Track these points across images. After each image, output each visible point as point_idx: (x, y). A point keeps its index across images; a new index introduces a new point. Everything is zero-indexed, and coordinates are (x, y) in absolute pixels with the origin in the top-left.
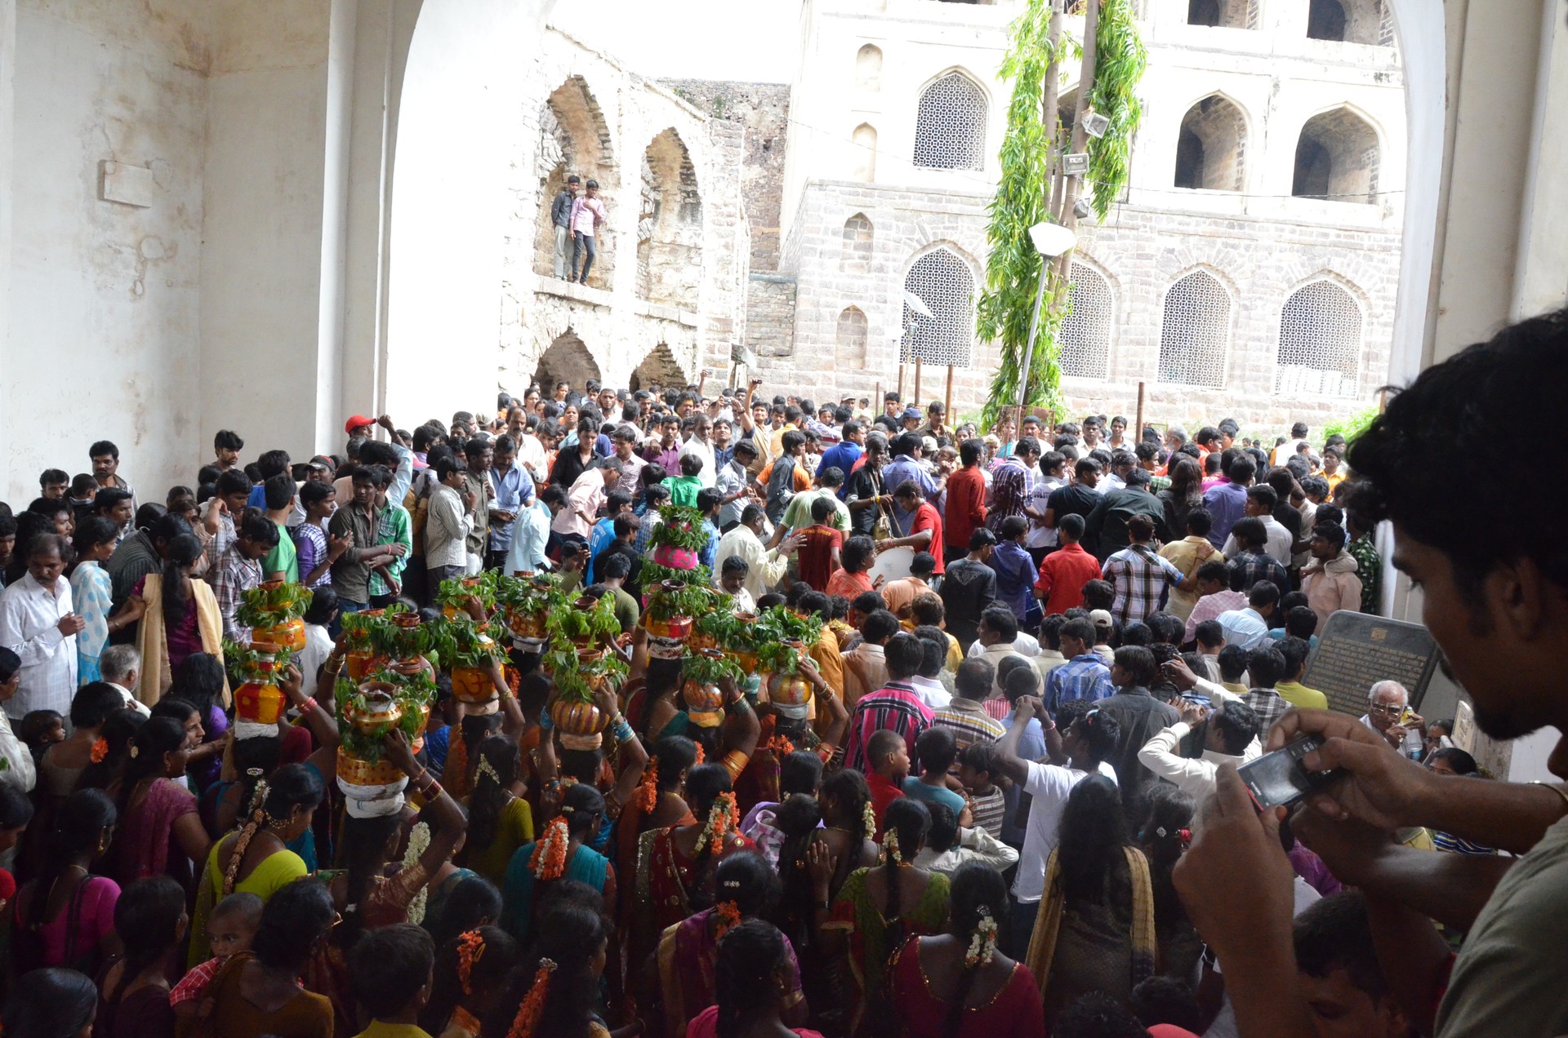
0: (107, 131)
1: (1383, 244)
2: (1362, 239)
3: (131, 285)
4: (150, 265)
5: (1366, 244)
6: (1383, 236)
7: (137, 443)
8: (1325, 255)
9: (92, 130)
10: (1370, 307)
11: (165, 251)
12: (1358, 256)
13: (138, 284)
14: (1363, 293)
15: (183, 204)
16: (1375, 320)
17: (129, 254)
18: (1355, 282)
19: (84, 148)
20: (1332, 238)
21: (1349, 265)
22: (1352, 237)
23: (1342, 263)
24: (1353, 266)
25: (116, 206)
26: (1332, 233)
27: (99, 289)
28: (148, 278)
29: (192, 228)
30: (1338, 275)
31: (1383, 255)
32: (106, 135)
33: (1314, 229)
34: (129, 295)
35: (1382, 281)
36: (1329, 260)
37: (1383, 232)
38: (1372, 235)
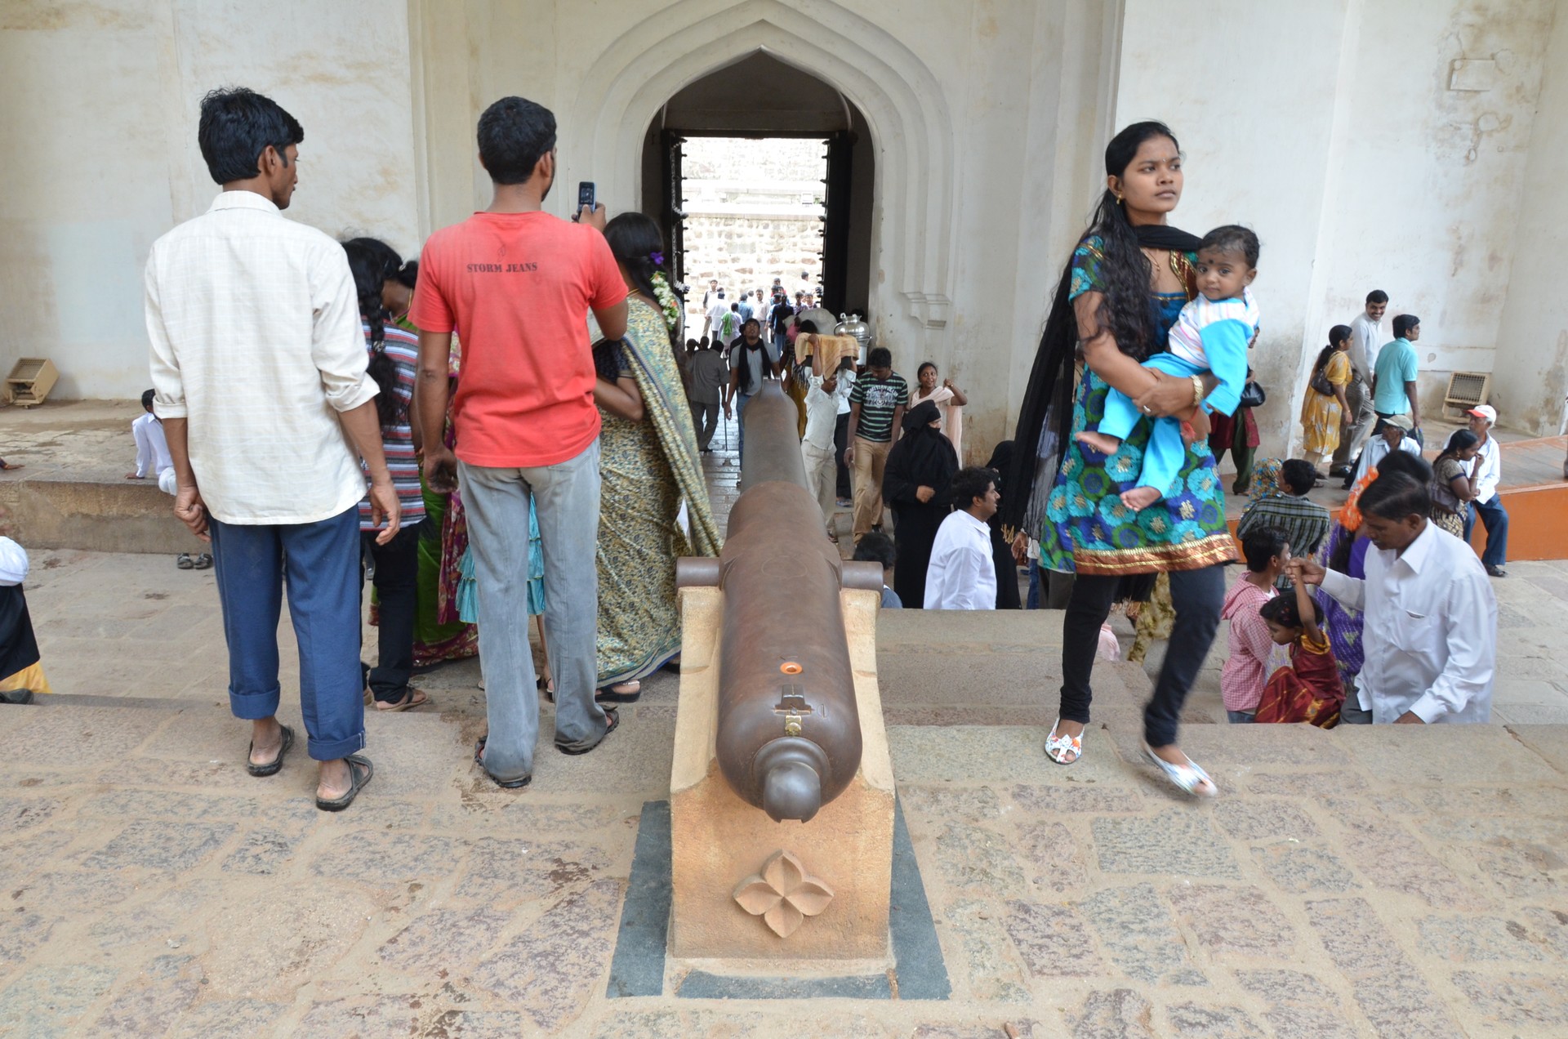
0: (1460, 36)
3: (1466, 153)
4: (1484, 137)
7: (1453, 275)
9: (1447, 38)
11: (1500, 123)
13: (1473, 152)
15: (1522, 84)
17: (1467, 130)
19: (1439, 53)
25: (1461, 93)
27: (1438, 159)
28: (1481, 147)
29: (1528, 102)
32: (1459, 39)
34: (1463, 161)
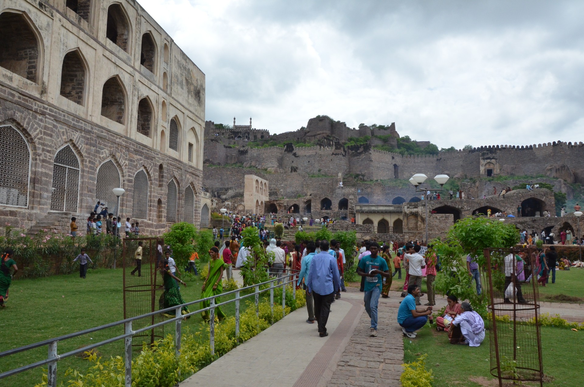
1: (42, 109)
2: (32, 104)
5: (35, 107)
6: (42, 104)
8: (12, 109)
10: (35, 148)
12: (29, 114)
14: (32, 139)
16: (38, 157)
18: (28, 131)
20: (16, 99)
21: (25, 119)
22: (27, 101)
23: (21, 116)
24: (27, 120)
26: (17, 94)
30: (18, 124)
31: (41, 117)
33: (7, 90)
35: (41, 134)
36: (15, 113)
37: (43, 102)
38: (38, 103)
